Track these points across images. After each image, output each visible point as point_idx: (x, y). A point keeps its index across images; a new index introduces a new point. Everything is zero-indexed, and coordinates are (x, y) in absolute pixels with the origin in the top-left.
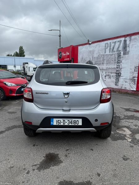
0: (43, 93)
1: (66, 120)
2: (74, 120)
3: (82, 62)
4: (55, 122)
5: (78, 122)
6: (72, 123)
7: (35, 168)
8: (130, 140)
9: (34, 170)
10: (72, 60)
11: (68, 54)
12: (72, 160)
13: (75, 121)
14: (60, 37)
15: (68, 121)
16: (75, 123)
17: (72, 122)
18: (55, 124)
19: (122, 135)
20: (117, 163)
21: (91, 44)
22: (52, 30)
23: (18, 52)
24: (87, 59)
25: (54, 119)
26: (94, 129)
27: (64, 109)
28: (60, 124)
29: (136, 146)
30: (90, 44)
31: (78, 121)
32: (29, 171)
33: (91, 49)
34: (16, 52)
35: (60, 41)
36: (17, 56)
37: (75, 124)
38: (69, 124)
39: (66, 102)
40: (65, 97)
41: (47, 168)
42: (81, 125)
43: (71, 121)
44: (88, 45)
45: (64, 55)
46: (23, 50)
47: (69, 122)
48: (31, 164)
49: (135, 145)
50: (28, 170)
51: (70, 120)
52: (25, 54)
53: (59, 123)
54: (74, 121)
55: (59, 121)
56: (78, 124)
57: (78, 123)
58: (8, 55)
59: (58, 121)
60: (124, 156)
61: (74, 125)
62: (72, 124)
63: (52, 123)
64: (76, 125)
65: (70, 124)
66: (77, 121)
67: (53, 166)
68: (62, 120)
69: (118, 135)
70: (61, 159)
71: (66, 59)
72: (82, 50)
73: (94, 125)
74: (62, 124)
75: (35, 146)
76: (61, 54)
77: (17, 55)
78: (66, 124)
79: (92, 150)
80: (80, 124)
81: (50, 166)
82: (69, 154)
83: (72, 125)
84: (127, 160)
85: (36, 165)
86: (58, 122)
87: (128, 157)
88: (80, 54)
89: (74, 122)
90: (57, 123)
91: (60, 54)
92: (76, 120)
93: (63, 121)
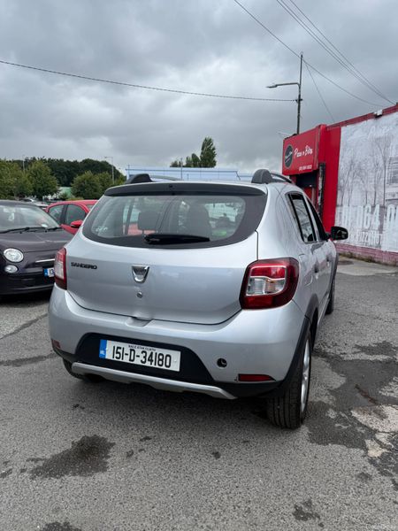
0: (86, 266)
1: (138, 350)
2: (159, 351)
3: (351, 173)
4: (109, 351)
5: (168, 358)
6: (152, 361)
7: (31, 466)
8: (375, 452)
9: (23, 471)
10: (321, 170)
11: (310, 151)
12: (135, 472)
13: (161, 357)
14: (299, 103)
15: (142, 352)
16: (160, 363)
17: (154, 359)
18: (109, 355)
19: (359, 429)
20: (262, 519)
21: (380, 116)
22: (276, 86)
23: (198, 154)
24: (366, 163)
25: (108, 342)
26: (219, 390)
27: (137, 315)
28: (120, 360)
29: (382, 478)
30: (377, 117)
31: (170, 356)
32: (11, 470)
33: (381, 133)
34: (194, 156)
35: (299, 116)
36: (195, 166)
37: (162, 365)
38: (144, 362)
39: (139, 296)
40: (137, 279)
41: (55, 476)
42: (178, 370)
43: (152, 353)
44: (370, 122)
45: (299, 155)
46: (214, 149)
47: (145, 357)
48: (31, 454)
49: (383, 473)
50: (11, 467)
51: (149, 350)
52: (216, 159)
53: (118, 355)
54: (160, 354)
55: (119, 350)
56: (169, 367)
57: (168, 364)
58: (175, 165)
59: (118, 348)
60: (308, 504)
61: (157, 366)
62: (153, 363)
63: (102, 352)
64: (164, 367)
65: (148, 364)
66: (167, 356)
67: (74, 475)
68: (126, 347)
69: (344, 427)
70: (108, 460)
71: (304, 168)
72: (351, 137)
73: (216, 378)
74: (126, 359)
75: (77, 409)
76: (291, 153)
77: (194, 162)
78: (137, 361)
79: (217, 455)
80: (175, 367)
81: (67, 473)
82: (140, 450)
83: (153, 365)
84: (305, 519)
85: (36, 460)
86: (117, 353)
87: (317, 509)
88: (345, 150)
89: (159, 360)
90: (116, 355)
91: (287, 154)
92: (165, 352)
93: (131, 350)
